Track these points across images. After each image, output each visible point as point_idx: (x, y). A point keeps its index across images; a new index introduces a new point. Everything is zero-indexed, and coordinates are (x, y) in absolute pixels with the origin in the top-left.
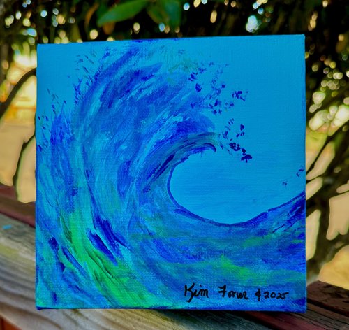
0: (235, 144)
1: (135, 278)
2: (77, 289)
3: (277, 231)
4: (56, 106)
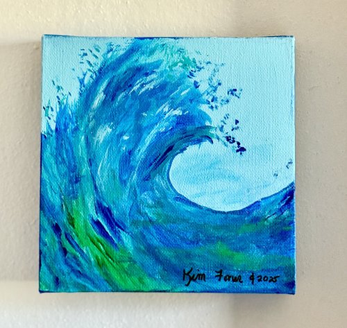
1: (135, 262)
2: (80, 274)
3: (269, 219)
4: (61, 97)
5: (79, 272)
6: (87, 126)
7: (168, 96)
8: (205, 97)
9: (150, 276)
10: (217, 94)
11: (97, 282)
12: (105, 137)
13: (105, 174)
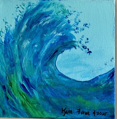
0: (84, 46)
1: (40, 104)
2: (14, 109)
3: (102, 85)
4: (7, 27)
5: (14, 108)
6: (19, 40)
7: (56, 27)
8: (73, 27)
9: (46, 110)
10: (78, 26)
11: (22, 113)
12: (27, 46)
13: (27, 63)
